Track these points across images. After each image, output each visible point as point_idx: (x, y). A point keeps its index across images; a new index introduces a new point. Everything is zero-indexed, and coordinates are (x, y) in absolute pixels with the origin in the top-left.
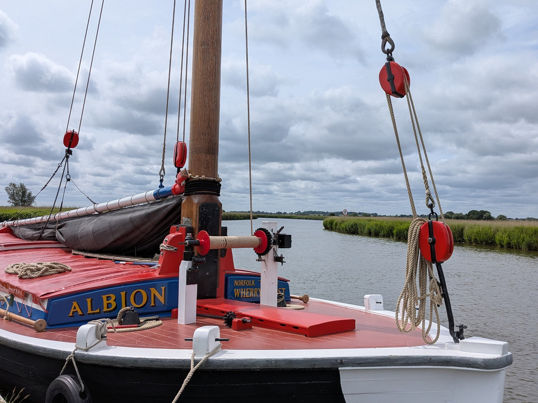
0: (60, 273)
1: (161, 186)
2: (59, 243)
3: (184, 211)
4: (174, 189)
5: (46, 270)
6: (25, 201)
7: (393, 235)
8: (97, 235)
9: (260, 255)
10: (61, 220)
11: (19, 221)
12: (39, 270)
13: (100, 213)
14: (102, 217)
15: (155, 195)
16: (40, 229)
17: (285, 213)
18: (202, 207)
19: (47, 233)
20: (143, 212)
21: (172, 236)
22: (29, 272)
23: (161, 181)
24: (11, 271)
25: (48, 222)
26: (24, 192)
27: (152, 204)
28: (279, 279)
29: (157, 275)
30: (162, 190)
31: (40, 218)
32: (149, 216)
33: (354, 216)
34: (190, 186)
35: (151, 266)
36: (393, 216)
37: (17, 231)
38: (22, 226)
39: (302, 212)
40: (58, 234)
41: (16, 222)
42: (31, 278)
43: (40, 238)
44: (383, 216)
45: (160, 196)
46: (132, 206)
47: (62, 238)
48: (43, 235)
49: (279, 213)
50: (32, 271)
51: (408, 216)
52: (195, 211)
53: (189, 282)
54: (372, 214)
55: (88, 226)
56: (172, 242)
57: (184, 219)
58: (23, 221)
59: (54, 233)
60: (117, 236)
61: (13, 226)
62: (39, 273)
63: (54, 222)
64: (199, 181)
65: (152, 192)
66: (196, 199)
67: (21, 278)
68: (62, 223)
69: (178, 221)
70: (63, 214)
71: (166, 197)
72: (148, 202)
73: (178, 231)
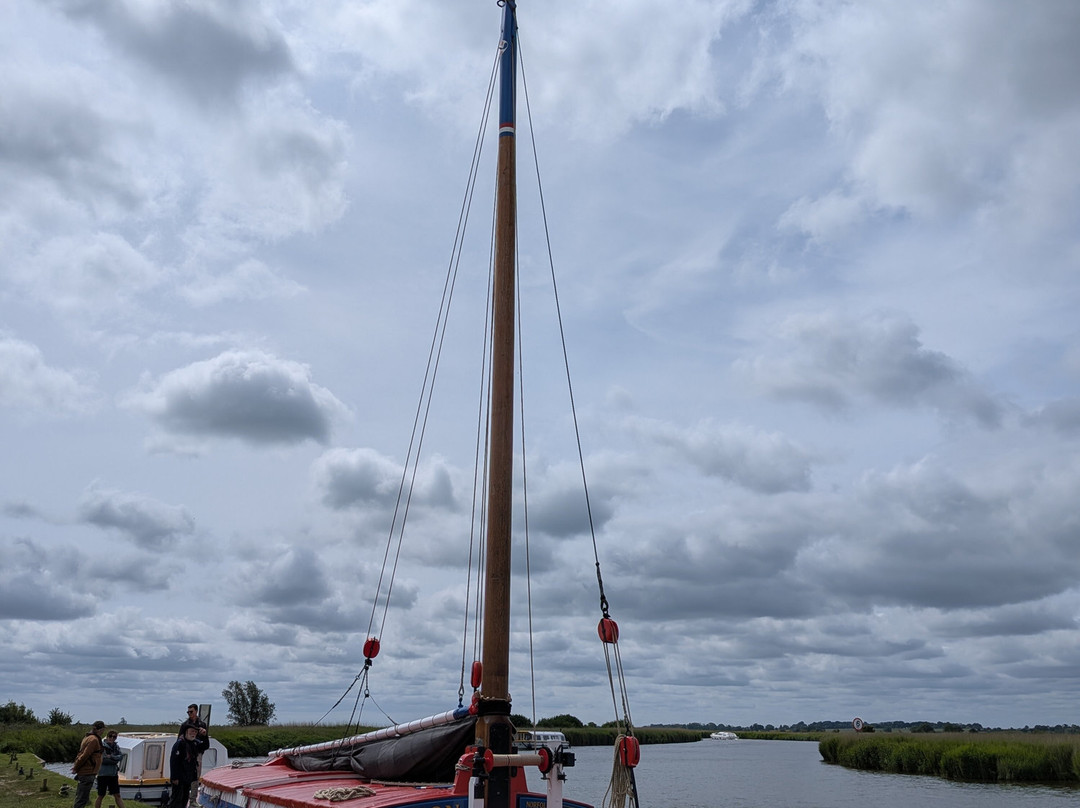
0: (366, 796)
1: (461, 706)
2: (355, 773)
3: (477, 731)
4: (471, 709)
5: (354, 794)
6: (257, 714)
7: (937, 768)
8: (399, 760)
9: (544, 773)
10: (358, 745)
11: (302, 748)
12: (348, 793)
13: (402, 735)
14: (403, 739)
15: (454, 714)
16: (330, 757)
17: (770, 728)
18: (492, 727)
19: (340, 761)
20: (443, 733)
21: (466, 755)
22: (339, 795)
23: (461, 700)
24: (320, 796)
25: (342, 747)
26: (255, 698)
27: (452, 724)
28: (564, 801)
29: (452, 794)
30: (461, 709)
31: (331, 743)
32: (448, 737)
33: (927, 731)
34: (482, 707)
35: (446, 788)
36: (1019, 730)
37: (298, 762)
38: (304, 754)
39: (808, 723)
40: (353, 762)
41: (297, 749)
42: (341, 801)
43: (331, 768)
44: (995, 729)
45: (459, 716)
46: (434, 725)
47: (359, 766)
48: (335, 764)
49: (757, 727)
50: (342, 794)
51: (1052, 729)
52: (486, 730)
53: (477, 796)
54: (969, 725)
55: (389, 750)
56: (465, 762)
57: (478, 739)
58: (308, 747)
59: (349, 761)
60: (418, 760)
61: (292, 755)
62: (347, 797)
63: (348, 747)
64: (490, 702)
65: (452, 712)
66: (487, 720)
67: (332, 801)
68: (359, 747)
69: (472, 741)
70: (360, 737)
71: (465, 717)
72: (447, 723)
73: (471, 751)
